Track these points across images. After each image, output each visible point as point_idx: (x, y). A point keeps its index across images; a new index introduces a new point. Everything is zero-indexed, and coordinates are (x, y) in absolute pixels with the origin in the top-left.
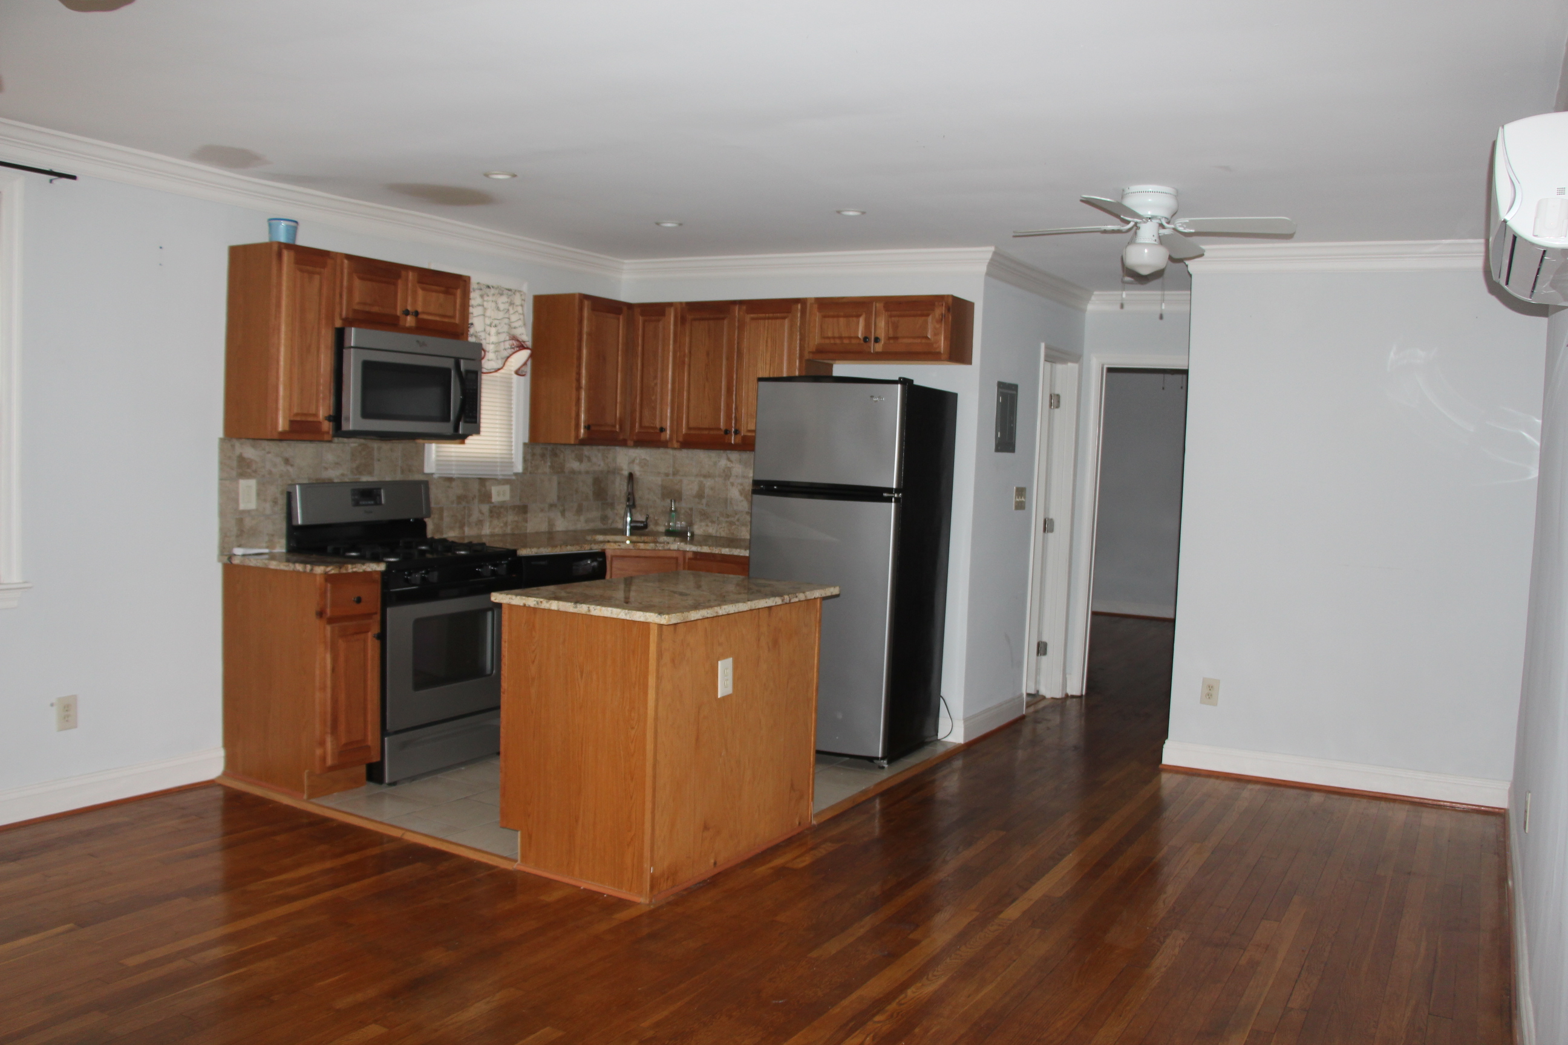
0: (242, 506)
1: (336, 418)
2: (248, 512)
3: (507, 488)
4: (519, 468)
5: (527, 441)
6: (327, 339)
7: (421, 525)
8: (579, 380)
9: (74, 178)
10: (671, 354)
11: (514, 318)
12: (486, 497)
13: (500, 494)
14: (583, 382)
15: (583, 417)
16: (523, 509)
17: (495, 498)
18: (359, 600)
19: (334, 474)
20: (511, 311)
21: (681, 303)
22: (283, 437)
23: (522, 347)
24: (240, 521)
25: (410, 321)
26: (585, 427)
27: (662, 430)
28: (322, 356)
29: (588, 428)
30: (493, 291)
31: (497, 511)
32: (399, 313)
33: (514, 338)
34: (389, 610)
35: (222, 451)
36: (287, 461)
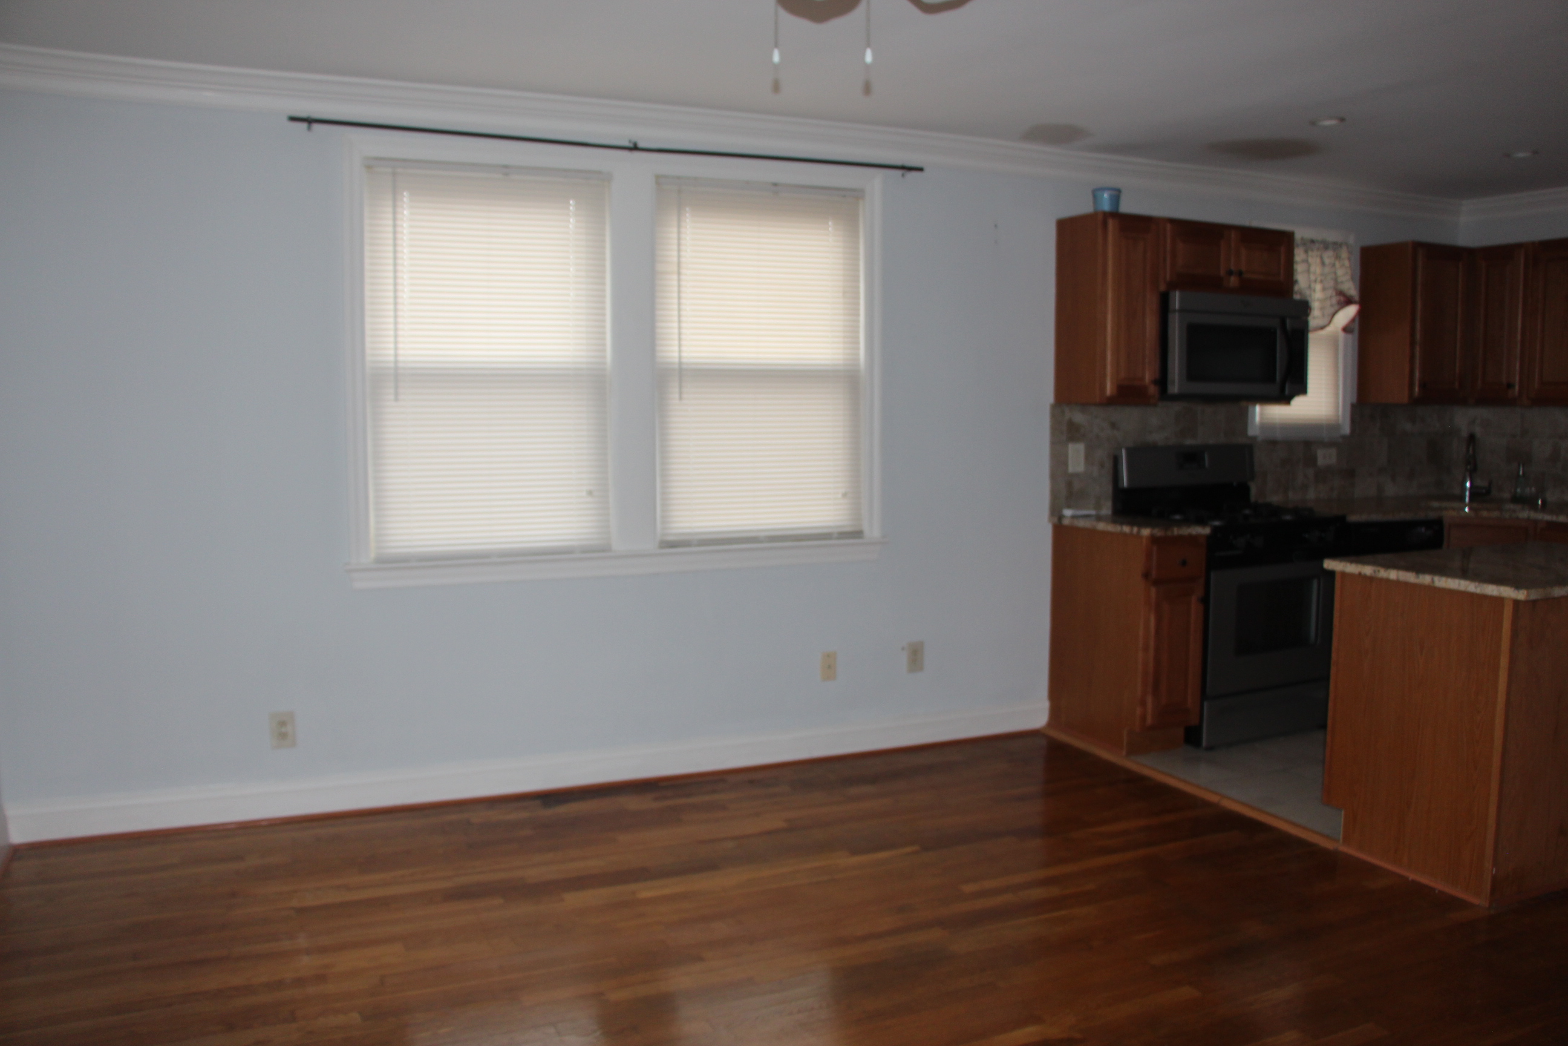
0: (1071, 469)
1: (1162, 381)
2: (1076, 475)
3: (1333, 452)
4: (1347, 430)
5: (1355, 400)
6: (1152, 303)
7: (1244, 489)
8: (1412, 334)
9: (920, 169)
10: (1521, 300)
11: (1340, 272)
12: (1311, 460)
13: (1326, 458)
14: (1418, 336)
15: (1417, 374)
16: (1350, 474)
17: (1321, 462)
18: (1184, 563)
19: (1158, 438)
20: (1337, 264)
21: (1533, 243)
22: (1111, 402)
23: (1348, 301)
24: (1069, 484)
25: (1233, 281)
26: (1420, 386)
27: (1510, 386)
28: (1148, 321)
29: (1423, 386)
30: (1317, 245)
31: (1323, 475)
32: (1222, 273)
33: (1340, 293)
34: (1213, 575)
35: (1053, 416)
36: (1113, 425)
